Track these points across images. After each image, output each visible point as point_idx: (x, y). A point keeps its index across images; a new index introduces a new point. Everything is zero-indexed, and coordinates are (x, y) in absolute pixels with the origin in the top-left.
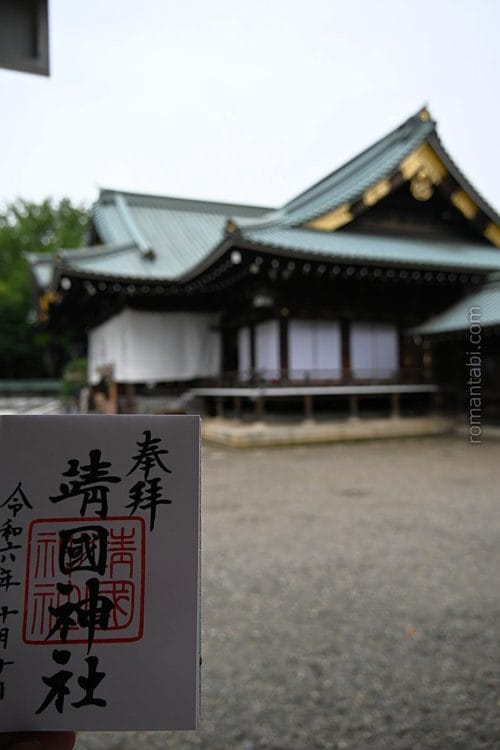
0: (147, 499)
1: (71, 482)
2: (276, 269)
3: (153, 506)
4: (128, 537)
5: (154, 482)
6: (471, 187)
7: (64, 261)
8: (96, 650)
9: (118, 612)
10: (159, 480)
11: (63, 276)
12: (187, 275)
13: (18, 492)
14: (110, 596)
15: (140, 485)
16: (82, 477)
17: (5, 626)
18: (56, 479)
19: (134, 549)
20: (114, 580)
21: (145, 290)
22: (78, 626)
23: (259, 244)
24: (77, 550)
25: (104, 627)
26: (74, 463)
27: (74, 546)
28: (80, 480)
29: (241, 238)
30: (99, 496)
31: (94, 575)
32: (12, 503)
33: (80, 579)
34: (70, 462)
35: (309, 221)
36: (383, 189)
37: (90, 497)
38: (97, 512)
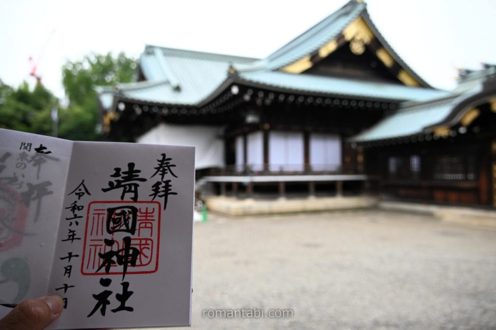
0: (163, 191)
1: (116, 181)
2: (262, 98)
3: (166, 196)
4: (150, 213)
5: (167, 182)
6: (389, 46)
7: (121, 92)
8: (128, 278)
9: (142, 256)
10: (170, 181)
11: (120, 101)
12: (203, 102)
13: (82, 186)
14: (138, 247)
15: (159, 183)
16: (123, 178)
17: (69, 264)
18: (107, 178)
19: (153, 220)
20: (141, 237)
21: (175, 111)
22: (117, 264)
23: (250, 82)
24: (118, 220)
25: (134, 265)
26: (118, 170)
27: (116, 217)
28: (122, 179)
29: (239, 77)
30: (133, 189)
31: (129, 235)
32: (78, 191)
33: (119, 237)
34: (116, 169)
35: (283, 67)
36: (332, 47)
37: (127, 189)
38: (131, 198)
